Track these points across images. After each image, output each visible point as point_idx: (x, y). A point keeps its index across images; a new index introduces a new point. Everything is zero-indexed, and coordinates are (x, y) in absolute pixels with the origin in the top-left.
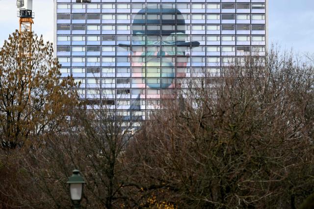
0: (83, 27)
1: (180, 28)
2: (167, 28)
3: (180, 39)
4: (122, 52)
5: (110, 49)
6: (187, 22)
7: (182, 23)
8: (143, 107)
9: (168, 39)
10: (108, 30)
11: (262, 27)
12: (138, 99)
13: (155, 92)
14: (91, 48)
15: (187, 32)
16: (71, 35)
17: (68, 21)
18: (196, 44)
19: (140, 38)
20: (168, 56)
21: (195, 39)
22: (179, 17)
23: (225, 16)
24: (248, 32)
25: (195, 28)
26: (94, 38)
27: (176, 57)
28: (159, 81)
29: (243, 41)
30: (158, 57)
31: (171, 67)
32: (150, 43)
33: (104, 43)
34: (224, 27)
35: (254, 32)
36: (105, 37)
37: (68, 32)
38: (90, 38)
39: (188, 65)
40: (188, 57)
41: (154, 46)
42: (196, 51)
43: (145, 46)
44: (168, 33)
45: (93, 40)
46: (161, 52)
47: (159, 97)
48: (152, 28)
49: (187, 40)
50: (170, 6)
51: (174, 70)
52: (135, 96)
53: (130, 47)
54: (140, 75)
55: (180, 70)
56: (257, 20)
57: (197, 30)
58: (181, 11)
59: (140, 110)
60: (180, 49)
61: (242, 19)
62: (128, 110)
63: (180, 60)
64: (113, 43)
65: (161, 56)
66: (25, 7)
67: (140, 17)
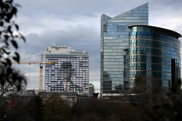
0: (51, 66)
1: (71, 66)
2: (68, 67)
3: (71, 69)
4: (59, 71)
5: (56, 71)
6: (72, 65)
7: (71, 65)
8: (63, 83)
9: (68, 69)
10: (56, 67)
11: (88, 67)
12: (62, 81)
14: (53, 70)
15: (72, 67)
16: (49, 68)
17: (48, 65)
18: (74, 70)
19: (63, 69)
21: (74, 69)
22: (71, 64)
23: (80, 64)
24: (85, 68)
25: (74, 67)
26: (53, 69)
27: (70, 72)
29: (84, 69)
31: (69, 75)
32: (65, 70)
33: (56, 69)
34: (80, 66)
35: (86, 68)
36: (55, 68)
37: (48, 67)
38: (52, 69)
42: (74, 72)
43: (64, 70)
44: (68, 68)
46: (67, 71)
47: (66, 81)
48: (65, 66)
49: (73, 69)
50: (69, 62)
52: (61, 81)
53: (61, 70)
54: (63, 76)
55: (71, 75)
56: (87, 65)
57: (75, 67)
58: (71, 63)
60: (71, 71)
61: (84, 65)
63: (71, 73)
64: (57, 69)
65: (67, 72)
66: (41, 66)
67: (63, 64)
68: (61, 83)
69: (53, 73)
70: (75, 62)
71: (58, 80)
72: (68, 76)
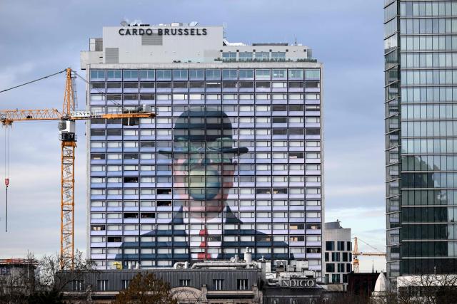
0: (119, 132)
1: (226, 132)
2: (212, 133)
3: (226, 144)
4: (163, 160)
5: (149, 156)
6: (234, 125)
7: (229, 127)
8: (186, 220)
9: (214, 144)
10: (147, 135)
11: (316, 131)
12: (181, 211)
13: (199, 203)
14: (128, 155)
15: (235, 137)
16: (107, 142)
17: (103, 126)
18: (245, 150)
19: (182, 144)
20: (214, 164)
21: (243, 145)
22: (225, 121)
23: (275, 120)
24: (302, 137)
25: (243, 132)
26: (132, 145)
27: (222, 164)
28: (204, 191)
29: (296, 146)
30: (202, 164)
31: (217, 176)
32: (194, 149)
33: (143, 150)
34: (275, 131)
35: (308, 137)
36: (144, 143)
37: (103, 138)
38: (127, 145)
39: (236, 173)
40: (235, 164)
41: (197, 152)
42: (244, 159)
43: (189, 153)
44: (213, 139)
45: (131, 147)
46: (206, 159)
47: (203, 209)
48: (195, 133)
49: (235, 146)
50: (215, 108)
51: (220, 179)
52: (177, 209)
53: (172, 154)
54: (182, 185)
55: (226, 180)
56: (312, 123)
57: (246, 134)
58: (228, 114)
59: (182, 223)
60: (226, 156)
61: (295, 123)
62: (169, 224)
63: (227, 168)
64: (153, 149)
65: (205, 164)
66: (68, 130)
67: (182, 121)
68: (172, 224)
69: (131, 171)
70: (246, 110)
71: (161, 203)
72: (212, 182)
